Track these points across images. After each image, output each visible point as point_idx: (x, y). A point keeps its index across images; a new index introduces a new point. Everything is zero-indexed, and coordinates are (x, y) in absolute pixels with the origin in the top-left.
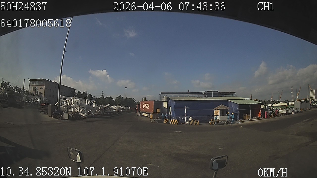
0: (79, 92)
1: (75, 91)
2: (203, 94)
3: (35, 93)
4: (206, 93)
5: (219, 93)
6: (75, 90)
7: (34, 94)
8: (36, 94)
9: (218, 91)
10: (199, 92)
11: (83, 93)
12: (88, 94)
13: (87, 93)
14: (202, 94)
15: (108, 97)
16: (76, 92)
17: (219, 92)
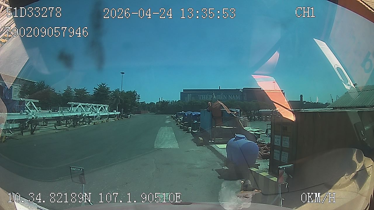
2: (240, 91)
4: (244, 91)
10: (236, 89)
17: (262, 89)
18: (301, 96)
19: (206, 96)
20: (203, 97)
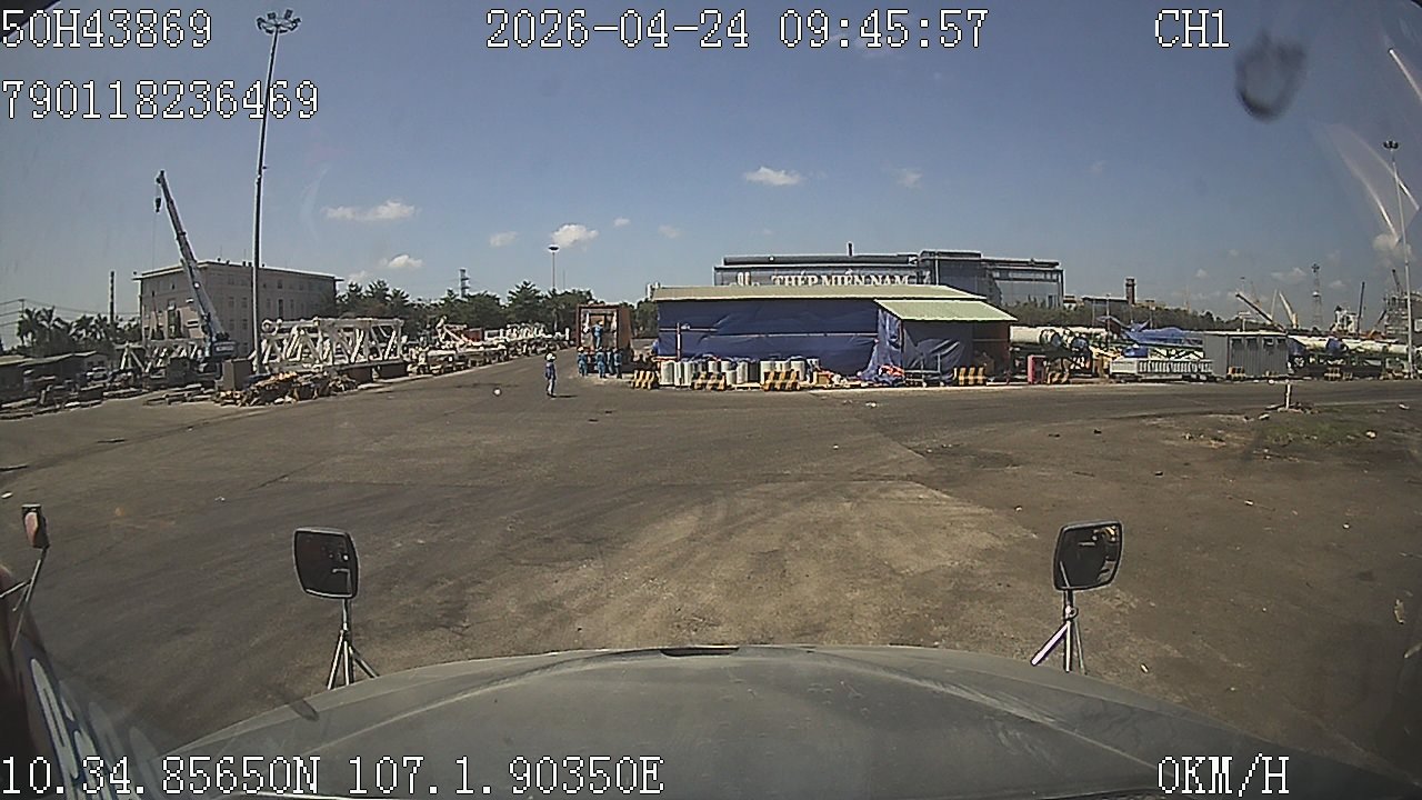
0: (353, 289)
1: (337, 288)
2: (912, 262)
3: (169, 325)
4: (923, 261)
5: (984, 260)
6: (337, 283)
7: (162, 333)
8: (173, 327)
9: (979, 255)
10: (895, 255)
11: (369, 289)
12: (388, 293)
13: (387, 289)
14: (907, 262)
15: (474, 297)
16: (342, 290)
17: (983, 257)
18: (1131, 285)
19: (796, 279)
20: (787, 282)
